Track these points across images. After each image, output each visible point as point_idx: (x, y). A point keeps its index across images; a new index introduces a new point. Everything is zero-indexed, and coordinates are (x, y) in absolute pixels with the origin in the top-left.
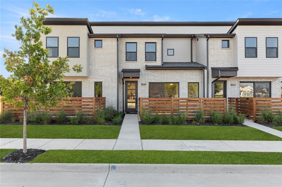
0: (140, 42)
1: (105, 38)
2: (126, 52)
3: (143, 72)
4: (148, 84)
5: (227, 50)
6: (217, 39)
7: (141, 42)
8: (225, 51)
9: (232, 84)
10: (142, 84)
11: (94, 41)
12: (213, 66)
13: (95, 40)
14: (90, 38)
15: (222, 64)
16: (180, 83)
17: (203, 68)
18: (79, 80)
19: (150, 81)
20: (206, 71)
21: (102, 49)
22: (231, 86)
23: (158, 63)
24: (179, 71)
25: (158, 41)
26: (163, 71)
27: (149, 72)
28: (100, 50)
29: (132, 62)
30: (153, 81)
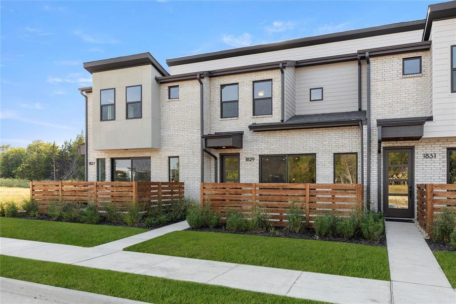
0: (243, 82)
1: (184, 82)
2: (222, 103)
3: (248, 135)
4: (257, 158)
5: (416, 79)
6: (391, 57)
7: (245, 82)
8: (410, 82)
9: (427, 155)
10: (247, 159)
11: (167, 88)
12: (381, 117)
13: (170, 87)
14: (162, 85)
15: (403, 111)
16: (317, 155)
17: (360, 123)
18: (147, 154)
19: (260, 154)
20: (365, 128)
21: (178, 102)
22: (425, 159)
23: (275, 118)
24: (314, 131)
25: (275, 75)
26: (284, 133)
27: (260, 136)
28: (176, 102)
29: (229, 119)
30: (266, 152)
